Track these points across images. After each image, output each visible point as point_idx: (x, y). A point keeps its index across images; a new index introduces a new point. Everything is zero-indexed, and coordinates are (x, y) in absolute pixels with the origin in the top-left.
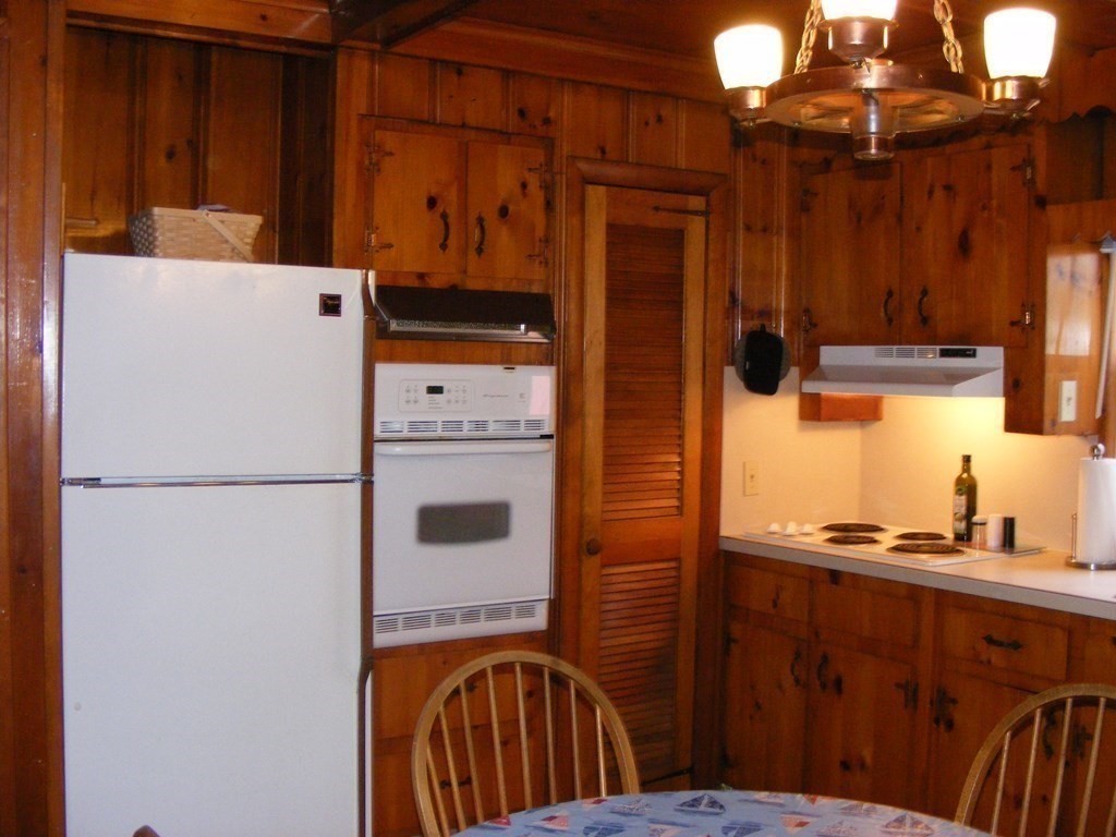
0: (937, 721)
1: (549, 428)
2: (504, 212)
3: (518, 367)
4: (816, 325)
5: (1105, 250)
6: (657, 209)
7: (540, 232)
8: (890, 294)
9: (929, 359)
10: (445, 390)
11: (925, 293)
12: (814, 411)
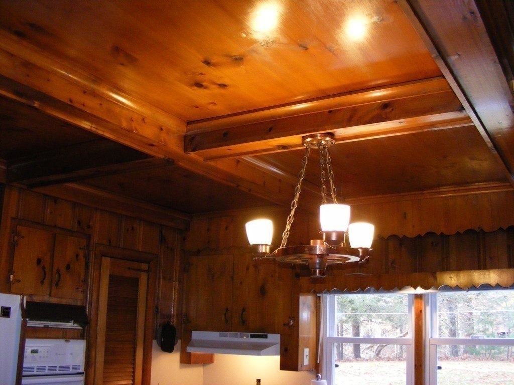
1: (82, 370)
2: (68, 267)
3: (71, 341)
4: (190, 322)
6: (129, 268)
7: (82, 277)
8: (227, 310)
9: (245, 338)
10: (39, 351)
11: (244, 310)
12: (187, 360)
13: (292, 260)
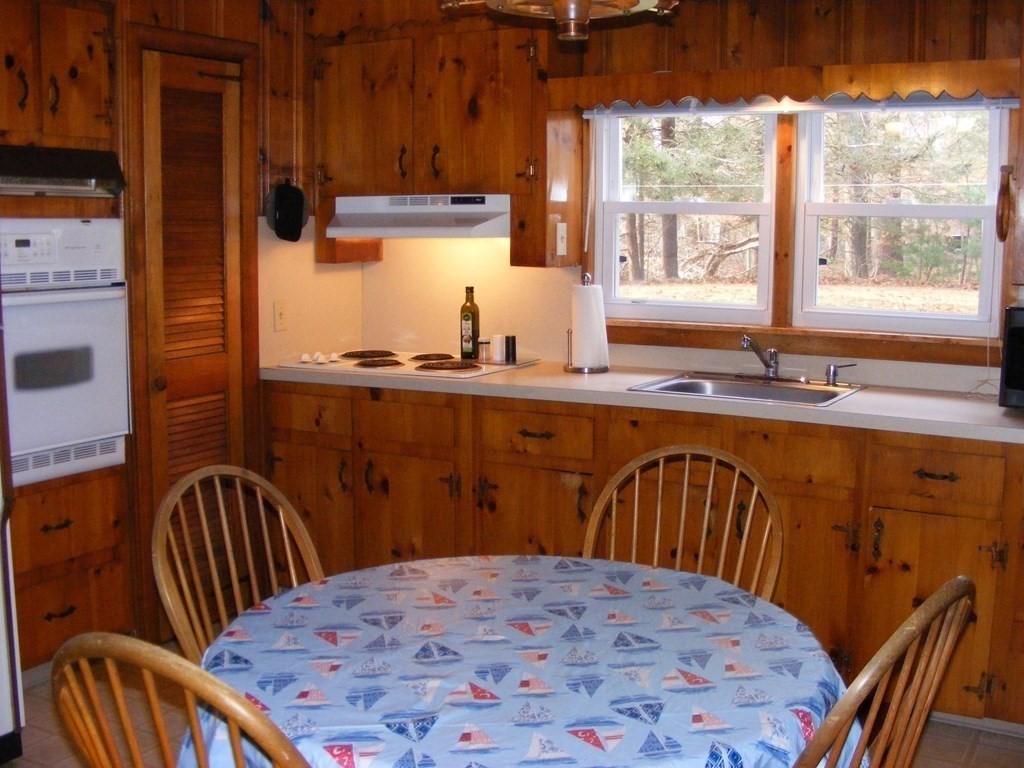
0: (480, 505)
1: (120, 277)
2: (73, 73)
3: (94, 221)
4: (331, 179)
5: (585, 117)
6: (201, 74)
7: (105, 94)
8: (403, 151)
9: (440, 205)
10: (32, 244)
11: (436, 150)
12: (331, 254)
13: (520, 7)
